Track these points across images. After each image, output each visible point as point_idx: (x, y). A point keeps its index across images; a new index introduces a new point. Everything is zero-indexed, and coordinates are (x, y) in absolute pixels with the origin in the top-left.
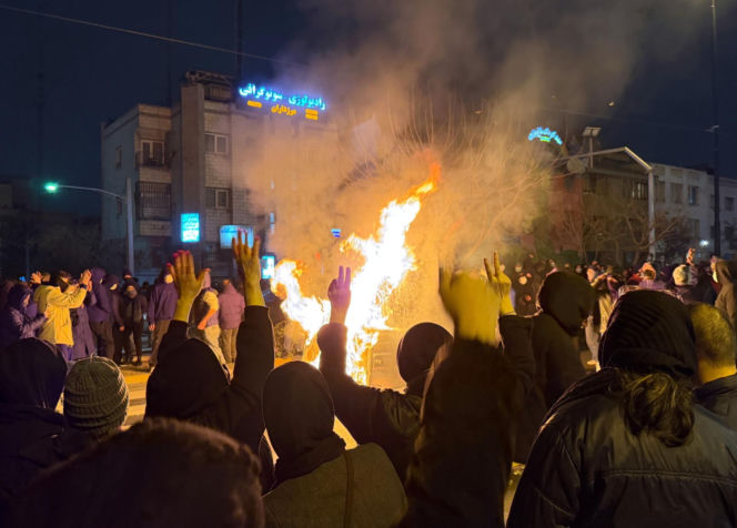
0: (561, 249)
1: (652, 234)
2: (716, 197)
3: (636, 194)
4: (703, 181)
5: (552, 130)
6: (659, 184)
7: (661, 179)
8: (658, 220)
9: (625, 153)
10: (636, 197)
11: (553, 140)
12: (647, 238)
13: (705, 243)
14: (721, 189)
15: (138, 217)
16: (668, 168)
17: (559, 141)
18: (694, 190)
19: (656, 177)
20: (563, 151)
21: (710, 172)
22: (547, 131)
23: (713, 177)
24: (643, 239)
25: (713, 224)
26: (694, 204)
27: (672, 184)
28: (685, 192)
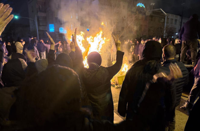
0: (143, 35)
1: (165, 31)
2: (181, 22)
3: (162, 21)
4: (179, 18)
5: (143, 4)
6: (168, 19)
7: (168, 17)
8: (166, 28)
9: (160, 10)
10: (162, 22)
11: (143, 6)
12: (163, 32)
13: (177, 34)
14: (183, 20)
15: (39, 25)
16: (170, 15)
17: (144, 7)
18: (176, 20)
19: (167, 17)
20: (145, 9)
21: (180, 16)
22: (141, 4)
23: (181, 17)
24: (162, 32)
25: (179, 29)
26: (176, 24)
27: (171, 19)
28: (174, 21)
